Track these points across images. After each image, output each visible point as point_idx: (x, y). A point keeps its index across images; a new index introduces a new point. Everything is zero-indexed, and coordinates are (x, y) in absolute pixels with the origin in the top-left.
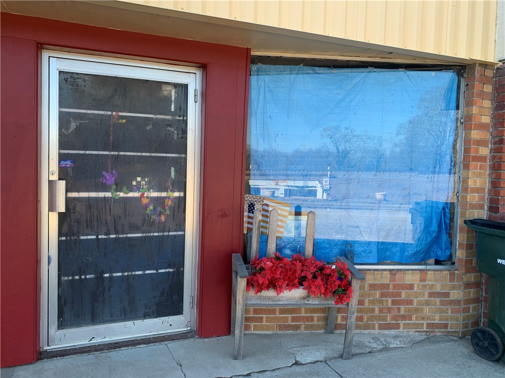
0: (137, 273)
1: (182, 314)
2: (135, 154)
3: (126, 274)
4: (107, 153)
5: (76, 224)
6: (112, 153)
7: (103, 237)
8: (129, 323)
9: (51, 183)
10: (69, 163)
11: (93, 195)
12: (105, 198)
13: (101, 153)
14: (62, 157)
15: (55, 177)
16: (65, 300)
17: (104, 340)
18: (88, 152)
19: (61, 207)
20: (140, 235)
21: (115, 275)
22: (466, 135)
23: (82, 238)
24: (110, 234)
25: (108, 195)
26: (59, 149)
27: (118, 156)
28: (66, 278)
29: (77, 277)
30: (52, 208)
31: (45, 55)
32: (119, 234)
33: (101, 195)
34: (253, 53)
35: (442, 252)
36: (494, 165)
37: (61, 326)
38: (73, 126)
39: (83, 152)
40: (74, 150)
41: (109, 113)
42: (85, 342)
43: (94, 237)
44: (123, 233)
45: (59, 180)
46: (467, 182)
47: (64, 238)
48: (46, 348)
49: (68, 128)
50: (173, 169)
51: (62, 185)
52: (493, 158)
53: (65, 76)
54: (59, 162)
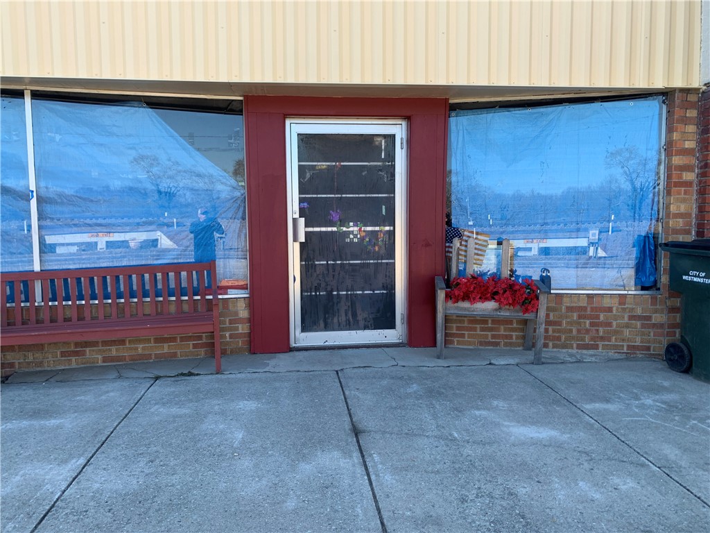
0: (358, 292)
1: (395, 328)
2: (354, 196)
3: (349, 293)
4: (333, 196)
5: (312, 252)
6: (337, 196)
7: (332, 262)
8: (353, 332)
9: (295, 220)
10: (306, 204)
11: (323, 229)
12: (332, 232)
13: (329, 196)
14: (301, 200)
15: (297, 216)
16: (306, 310)
17: (335, 343)
18: (319, 196)
19: (302, 238)
20: (359, 262)
21: (341, 293)
22: (668, 162)
23: (316, 263)
24: (336, 261)
25: (335, 229)
26: (299, 194)
27: (341, 197)
28: (306, 294)
29: (313, 294)
30: (295, 240)
31: (288, 122)
32: (343, 261)
33: (329, 229)
34: (451, 101)
35: (646, 278)
36: (700, 189)
37: (304, 330)
38: (308, 175)
39: (315, 196)
40: (309, 194)
41: (334, 164)
42: (320, 343)
43: (325, 262)
44: (346, 260)
45: (300, 217)
46: (670, 208)
47: (303, 263)
48: (294, 345)
49: (304, 178)
50: (384, 207)
51: (302, 221)
52: (700, 182)
53: (301, 137)
54: (299, 204)
